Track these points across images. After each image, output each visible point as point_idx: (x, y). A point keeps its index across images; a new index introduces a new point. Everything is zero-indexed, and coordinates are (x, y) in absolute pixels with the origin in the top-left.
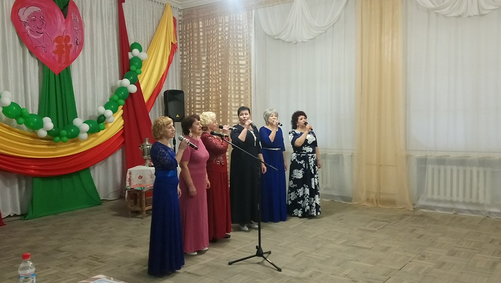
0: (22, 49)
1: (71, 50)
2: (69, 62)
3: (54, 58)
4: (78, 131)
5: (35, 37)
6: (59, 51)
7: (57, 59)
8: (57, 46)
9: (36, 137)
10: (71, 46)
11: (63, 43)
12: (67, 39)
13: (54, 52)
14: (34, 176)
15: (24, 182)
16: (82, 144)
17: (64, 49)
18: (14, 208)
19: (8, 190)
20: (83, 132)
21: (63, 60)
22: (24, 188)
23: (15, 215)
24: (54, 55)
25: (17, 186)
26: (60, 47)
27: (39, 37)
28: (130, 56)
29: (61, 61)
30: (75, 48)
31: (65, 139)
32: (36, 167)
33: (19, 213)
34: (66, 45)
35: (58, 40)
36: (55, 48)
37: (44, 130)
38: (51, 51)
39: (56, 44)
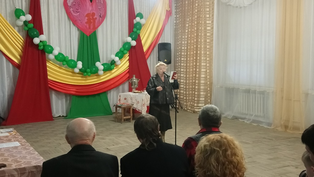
0: (69, 22)
1: (96, 21)
2: (96, 28)
3: (86, 27)
4: (97, 70)
5: (75, 15)
6: (89, 22)
7: (88, 26)
8: (87, 19)
9: (73, 72)
10: (96, 18)
11: (91, 17)
12: (93, 14)
13: (86, 23)
14: (73, 95)
15: (68, 98)
16: (102, 78)
17: (92, 21)
18: (63, 112)
19: (60, 102)
20: (101, 70)
21: (92, 27)
22: (68, 102)
23: (63, 116)
24: (86, 24)
25: (64, 100)
26: (89, 20)
27: (77, 15)
28: (135, 22)
29: (90, 27)
30: (99, 20)
31: (89, 74)
32: (74, 90)
33: (65, 115)
34: (93, 18)
35: (88, 15)
36: (86, 21)
37: (77, 69)
38: (84, 22)
39: (86, 18)
